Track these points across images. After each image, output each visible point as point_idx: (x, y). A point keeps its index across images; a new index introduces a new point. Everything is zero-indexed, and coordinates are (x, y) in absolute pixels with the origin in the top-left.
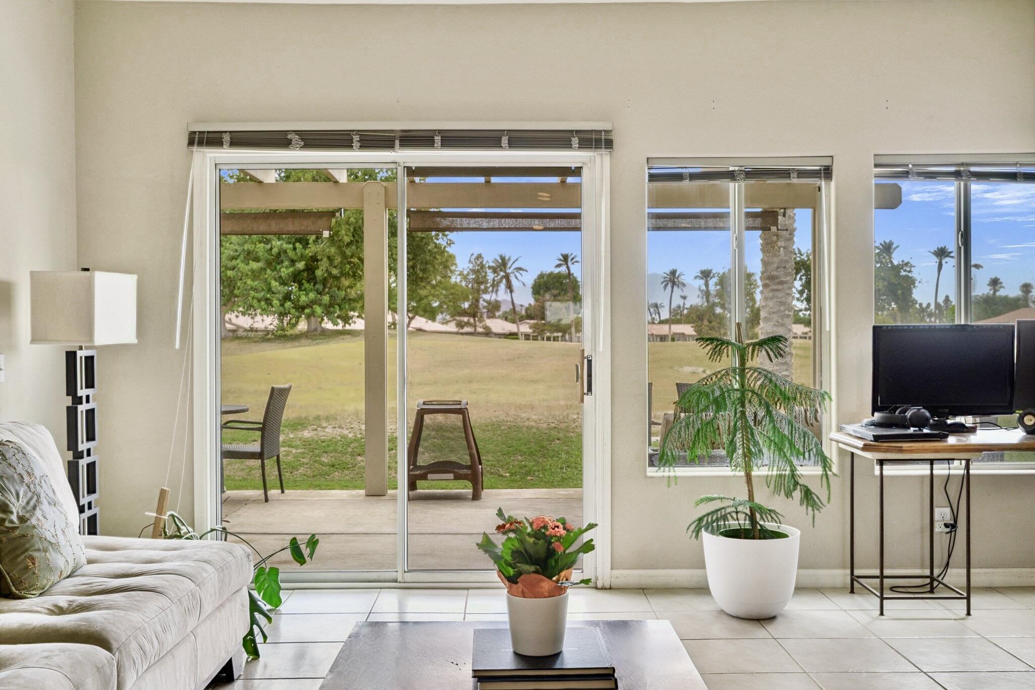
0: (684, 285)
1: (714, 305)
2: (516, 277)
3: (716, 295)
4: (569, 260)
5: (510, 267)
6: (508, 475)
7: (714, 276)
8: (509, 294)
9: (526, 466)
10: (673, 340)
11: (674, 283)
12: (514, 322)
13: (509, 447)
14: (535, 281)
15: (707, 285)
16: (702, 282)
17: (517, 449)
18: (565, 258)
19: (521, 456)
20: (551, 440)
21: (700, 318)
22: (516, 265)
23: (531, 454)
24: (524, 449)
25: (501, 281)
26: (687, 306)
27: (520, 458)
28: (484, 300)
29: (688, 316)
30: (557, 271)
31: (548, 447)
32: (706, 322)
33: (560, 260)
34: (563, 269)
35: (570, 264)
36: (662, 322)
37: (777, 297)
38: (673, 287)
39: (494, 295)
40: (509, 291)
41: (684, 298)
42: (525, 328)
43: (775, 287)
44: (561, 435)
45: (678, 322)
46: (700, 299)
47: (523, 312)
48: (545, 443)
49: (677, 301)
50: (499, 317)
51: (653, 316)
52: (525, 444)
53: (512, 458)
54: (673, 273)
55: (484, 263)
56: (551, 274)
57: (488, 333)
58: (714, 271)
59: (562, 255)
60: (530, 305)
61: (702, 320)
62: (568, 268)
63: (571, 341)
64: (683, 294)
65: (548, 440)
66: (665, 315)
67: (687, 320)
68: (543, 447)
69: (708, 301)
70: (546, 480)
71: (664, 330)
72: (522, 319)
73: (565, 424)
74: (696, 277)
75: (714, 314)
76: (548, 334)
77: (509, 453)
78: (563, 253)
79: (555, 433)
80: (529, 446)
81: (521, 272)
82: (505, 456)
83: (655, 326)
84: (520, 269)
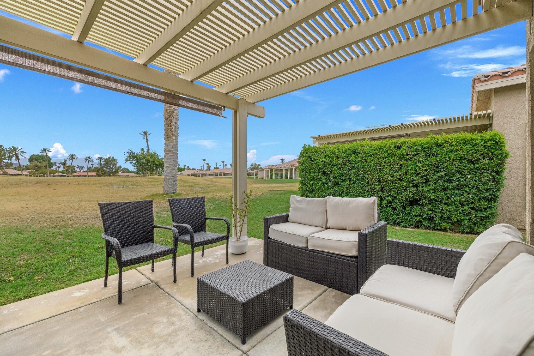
0: (93, 161)
1: (103, 167)
2: (21, 155)
3: (104, 165)
4: (47, 151)
5: (18, 151)
6: (12, 278)
7: (103, 159)
8: (17, 161)
9: (32, 264)
10: (88, 177)
11: (89, 160)
12: (20, 170)
13: (15, 248)
14: (30, 157)
15: (100, 161)
16: (99, 161)
17: (22, 250)
18: (45, 150)
19: (27, 255)
20: (54, 236)
21: (98, 171)
22: (21, 150)
23: (37, 251)
24: (30, 248)
25: (13, 155)
26: (93, 167)
27: (26, 257)
28: (4, 162)
29: (93, 170)
30: (41, 154)
31: (53, 243)
32: (100, 172)
33: (43, 150)
34: (44, 154)
35: (47, 152)
36: (84, 172)
37: (172, 159)
38: (89, 162)
39: (9, 161)
40: (17, 159)
41: (92, 165)
42: (25, 172)
43: (171, 155)
44: (62, 231)
45: (91, 172)
46: (98, 165)
47: (25, 167)
48: (50, 240)
49: (90, 166)
50: (12, 169)
51: (81, 170)
52: (31, 243)
53: (17, 259)
54: (89, 157)
55: (4, 149)
56: (38, 155)
57: (6, 174)
58: (103, 158)
59: (43, 149)
60: (28, 165)
61: (99, 171)
62: (46, 154)
63: (47, 176)
64: (92, 164)
65: (52, 237)
66: (85, 169)
67: (93, 171)
68: (48, 243)
69: (101, 166)
70: (55, 276)
71: (86, 174)
72: (24, 170)
73: (64, 223)
74: (97, 159)
75: (103, 170)
76: (37, 175)
77: (14, 255)
78: (44, 148)
79: (58, 230)
80: (35, 244)
81: (23, 153)
82: (9, 259)
83: (81, 173)
84: (23, 152)
